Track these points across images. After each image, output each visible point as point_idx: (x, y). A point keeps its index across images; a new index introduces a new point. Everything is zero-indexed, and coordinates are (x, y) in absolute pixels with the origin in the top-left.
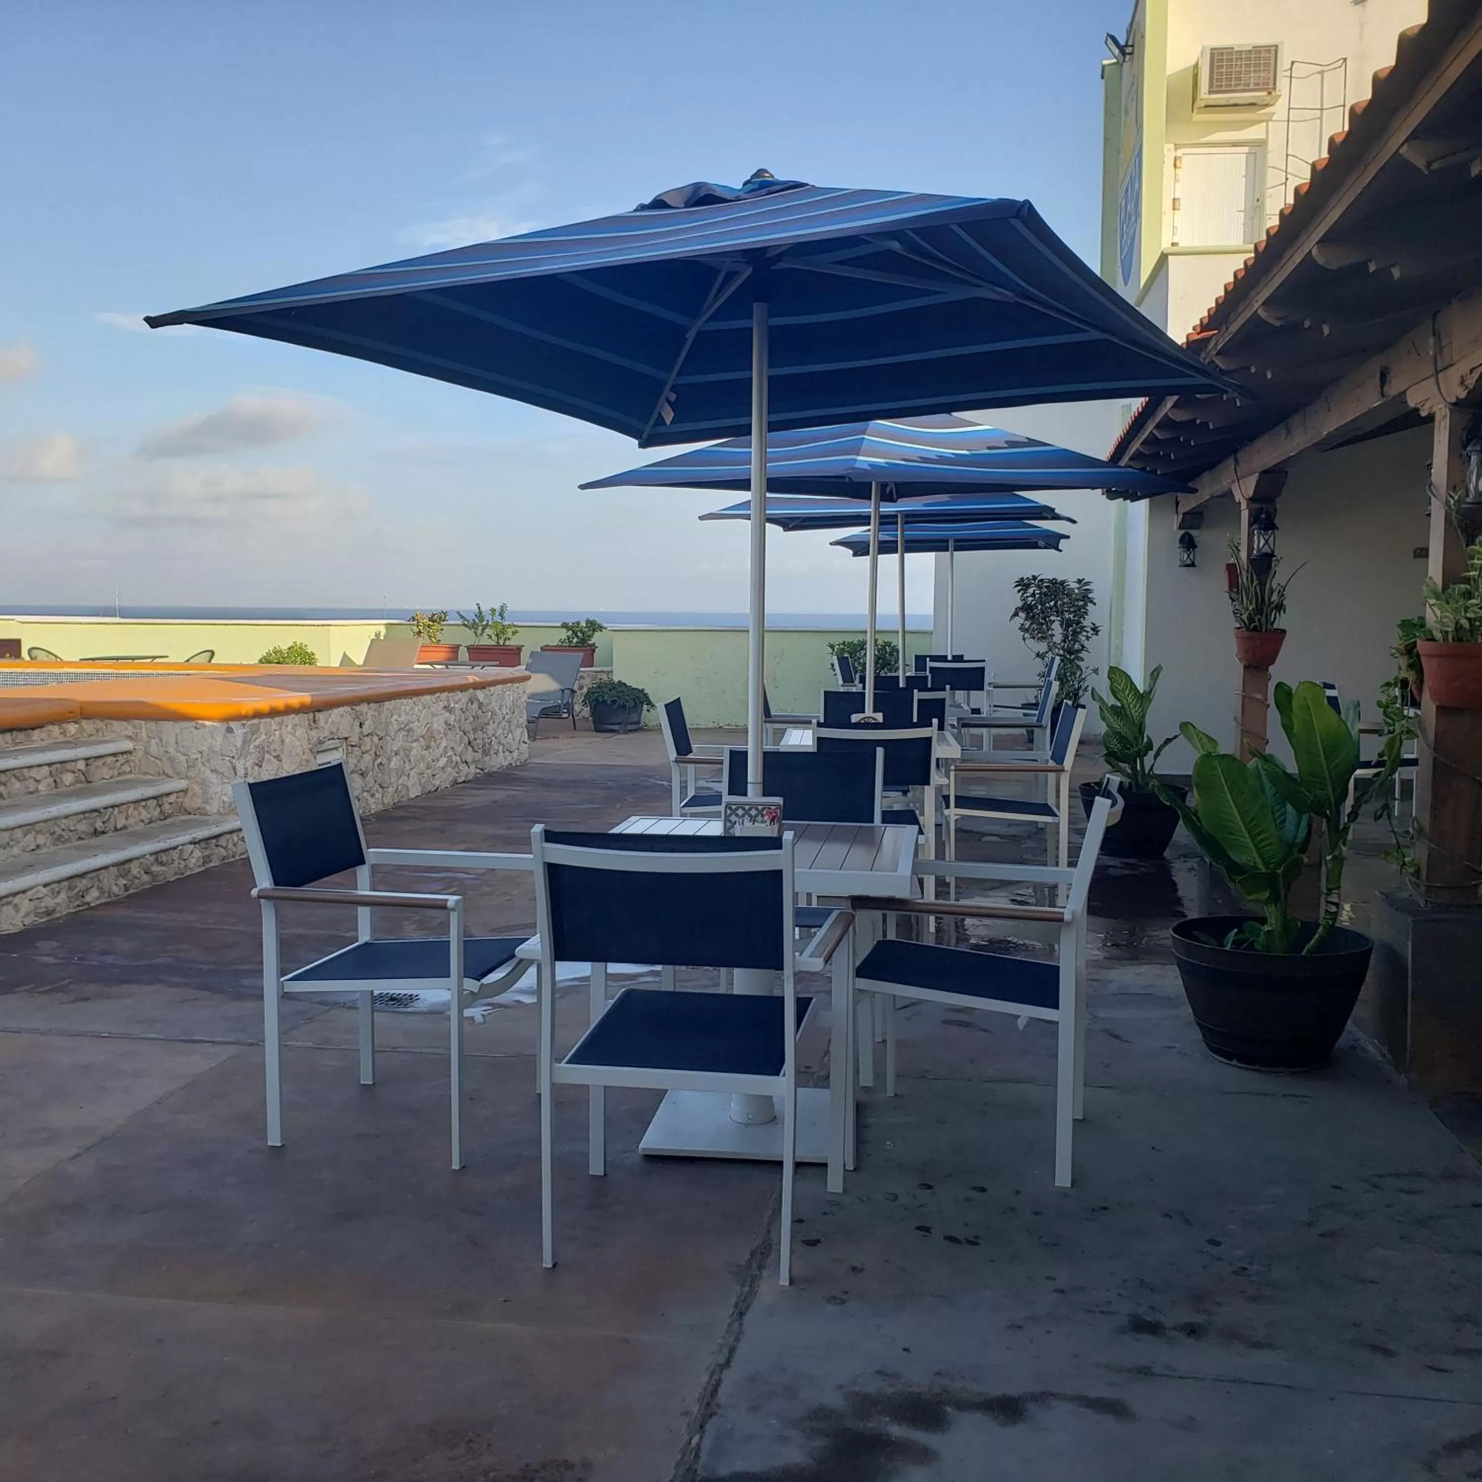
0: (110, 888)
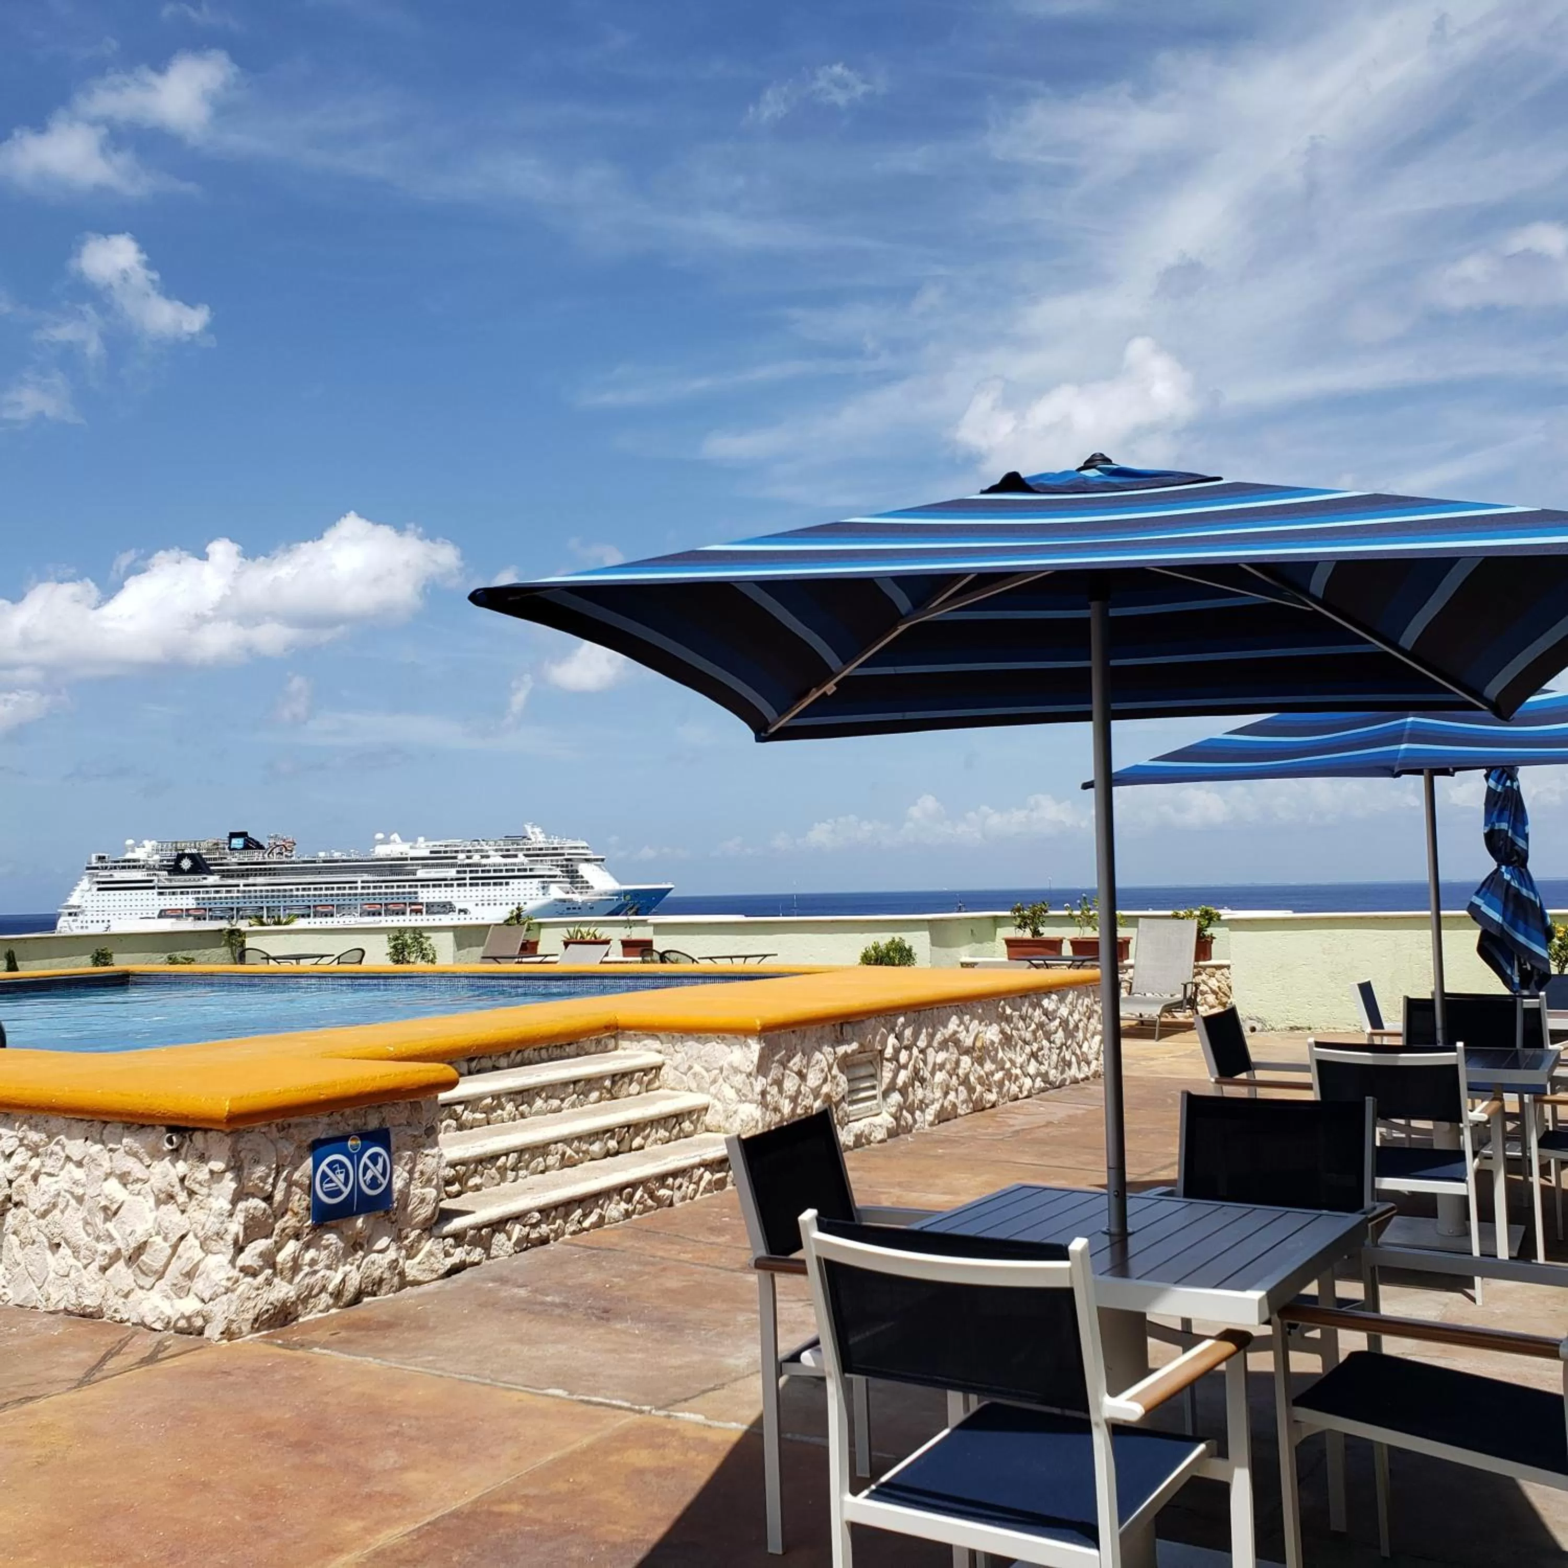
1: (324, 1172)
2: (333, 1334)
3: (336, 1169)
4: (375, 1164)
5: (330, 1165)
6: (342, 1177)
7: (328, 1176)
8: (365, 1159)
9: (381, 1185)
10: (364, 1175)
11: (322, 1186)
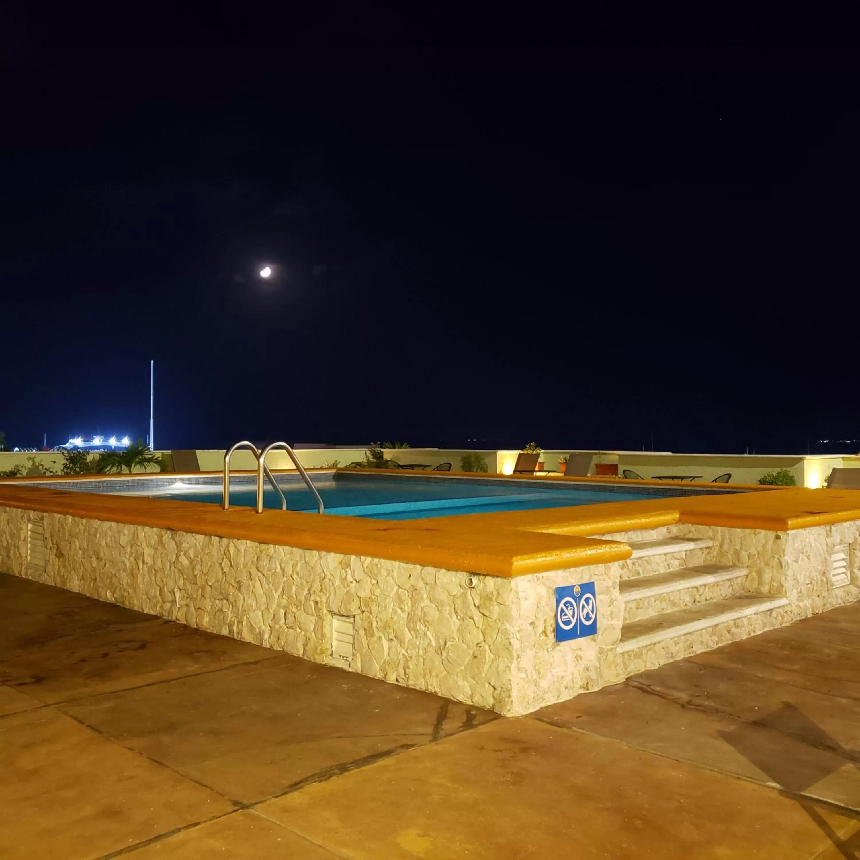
0: (708, 642)
1: (562, 609)
2: (577, 717)
3: (568, 607)
4: (588, 604)
5: (565, 604)
6: (571, 612)
7: (564, 612)
8: (583, 601)
9: (591, 618)
10: (582, 612)
11: (561, 618)
